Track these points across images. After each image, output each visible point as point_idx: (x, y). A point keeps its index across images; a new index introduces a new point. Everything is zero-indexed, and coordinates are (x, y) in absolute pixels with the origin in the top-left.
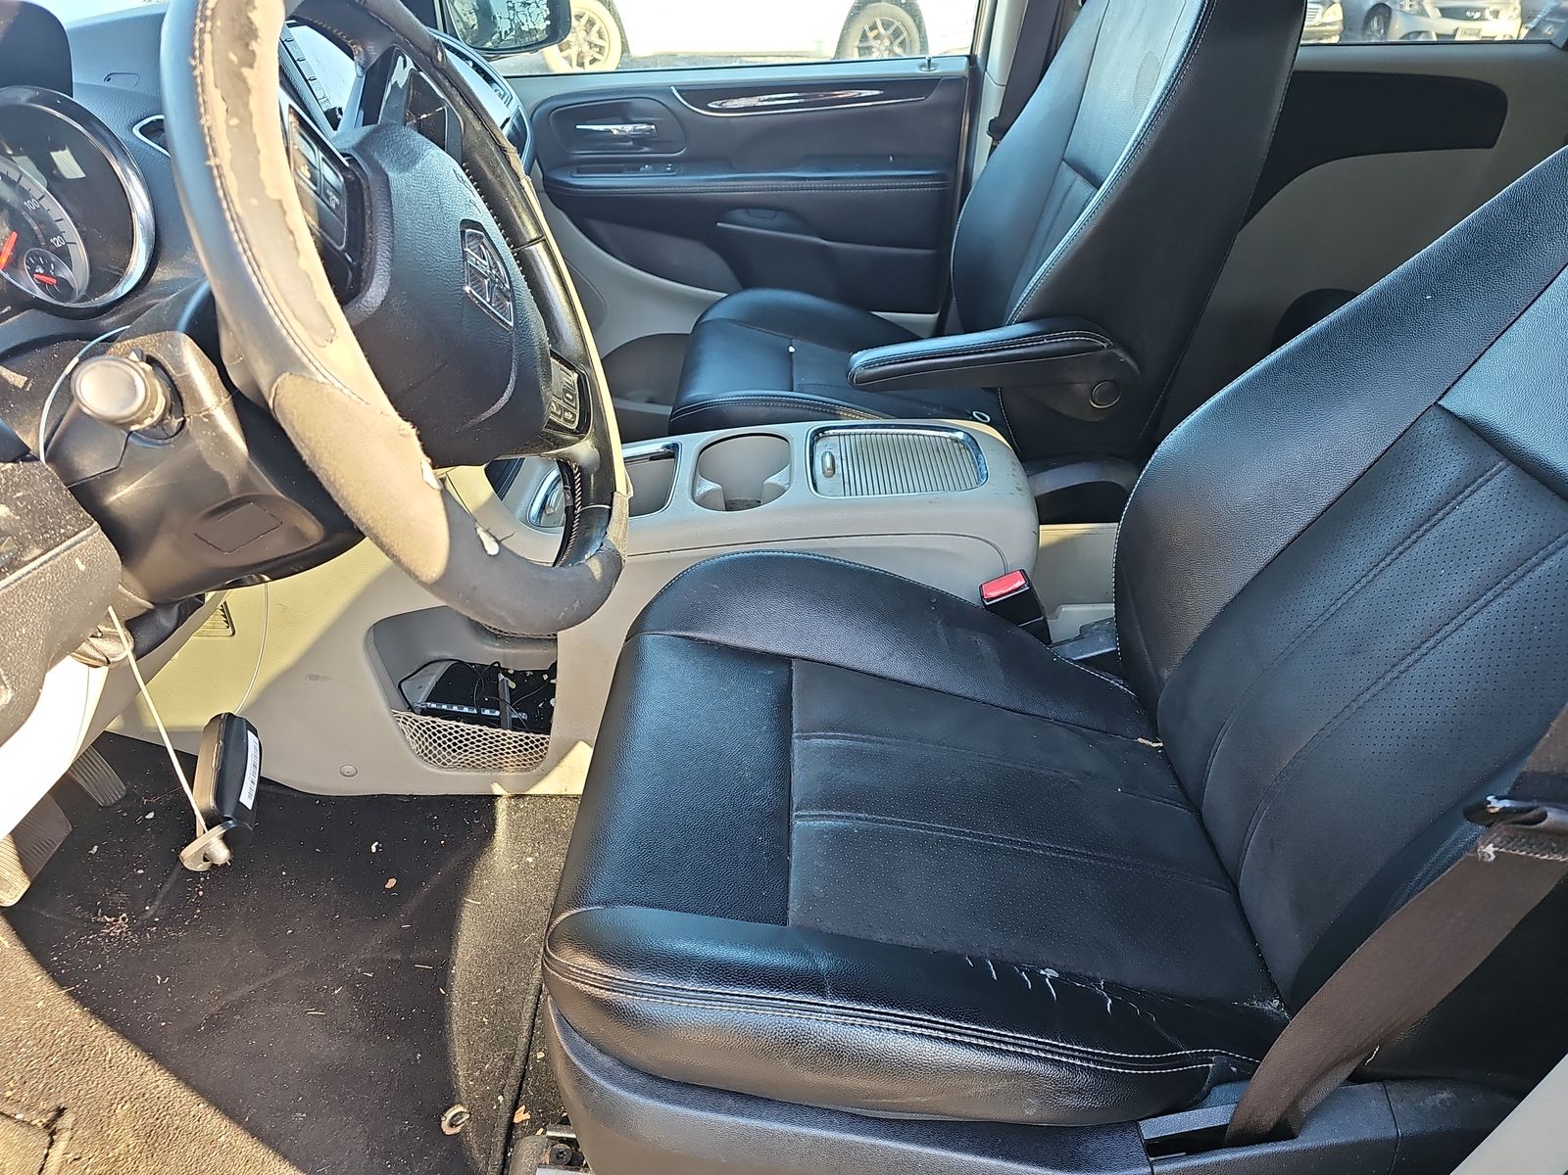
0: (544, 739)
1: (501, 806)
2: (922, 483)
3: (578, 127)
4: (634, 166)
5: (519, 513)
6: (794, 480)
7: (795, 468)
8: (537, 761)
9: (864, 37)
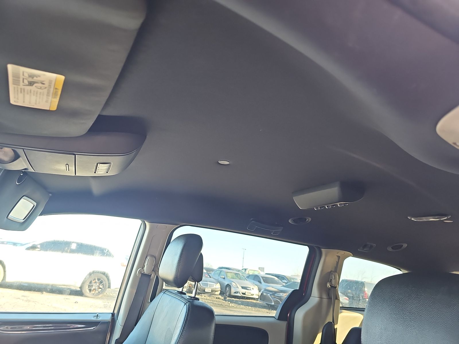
9: (91, 283)
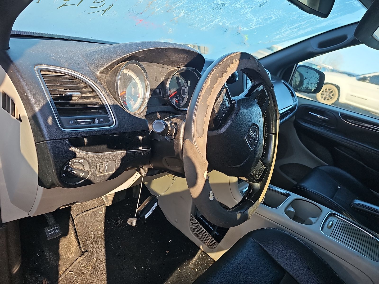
0: (217, 243)
1: (200, 252)
2: (358, 248)
3: (310, 112)
4: (319, 126)
5: (241, 189)
6: (316, 223)
7: (319, 220)
8: (213, 248)
